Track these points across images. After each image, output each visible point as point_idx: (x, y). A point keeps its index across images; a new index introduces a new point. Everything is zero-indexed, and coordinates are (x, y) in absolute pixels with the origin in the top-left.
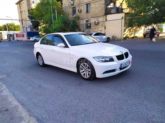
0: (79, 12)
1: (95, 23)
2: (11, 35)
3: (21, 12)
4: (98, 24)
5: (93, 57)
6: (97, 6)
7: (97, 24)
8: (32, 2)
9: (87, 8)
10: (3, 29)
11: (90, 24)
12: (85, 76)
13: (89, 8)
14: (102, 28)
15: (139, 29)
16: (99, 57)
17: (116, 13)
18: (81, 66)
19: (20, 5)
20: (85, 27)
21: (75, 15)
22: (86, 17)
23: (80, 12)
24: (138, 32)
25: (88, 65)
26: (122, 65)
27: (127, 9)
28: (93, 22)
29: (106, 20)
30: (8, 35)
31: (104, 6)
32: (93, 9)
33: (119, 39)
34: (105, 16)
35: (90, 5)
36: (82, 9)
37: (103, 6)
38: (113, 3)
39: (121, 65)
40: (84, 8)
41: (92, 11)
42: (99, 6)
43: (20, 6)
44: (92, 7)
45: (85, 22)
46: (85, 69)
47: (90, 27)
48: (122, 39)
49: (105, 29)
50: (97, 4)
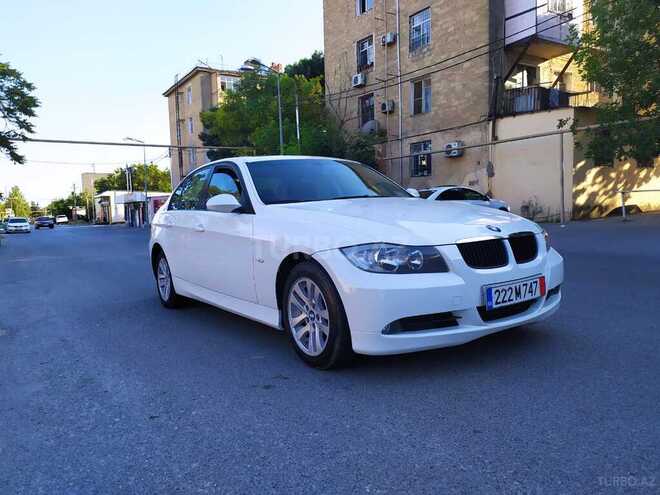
0: (386, 113)
1: (448, 152)
2: (136, 205)
3: (179, 122)
4: (461, 154)
5: (341, 249)
6: (458, 86)
7: (457, 156)
8: (219, 87)
9: (418, 94)
10: (116, 185)
11: (429, 157)
12: (306, 344)
13: (423, 98)
14: (478, 172)
15: (648, 173)
16: (366, 248)
17: (538, 111)
18: (295, 293)
19: (177, 98)
20: (407, 172)
21: (369, 125)
22: (413, 130)
23: (391, 112)
24: (644, 186)
25: (317, 290)
26: (495, 297)
27: (587, 92)
28: (440, 149)
29: (495, 138)
30: (127, 205)
31: (487, 84)
32: (442, 97)
33: (555, 218)
34: (491, 123)
35: (429, 83)
36: (399, 101)
37: (482, 85)
38: (525, 72)
39: (488, 293)
40: (404, 98)
41: (435, 108)
42: (464, 85)
43: (177, 102)
44: (438, 93)
45: (407, 151)
46: (311, 308)
47: (428, 168)
48: (568, 219)
49: (491, 174)
50: (457, 78)
